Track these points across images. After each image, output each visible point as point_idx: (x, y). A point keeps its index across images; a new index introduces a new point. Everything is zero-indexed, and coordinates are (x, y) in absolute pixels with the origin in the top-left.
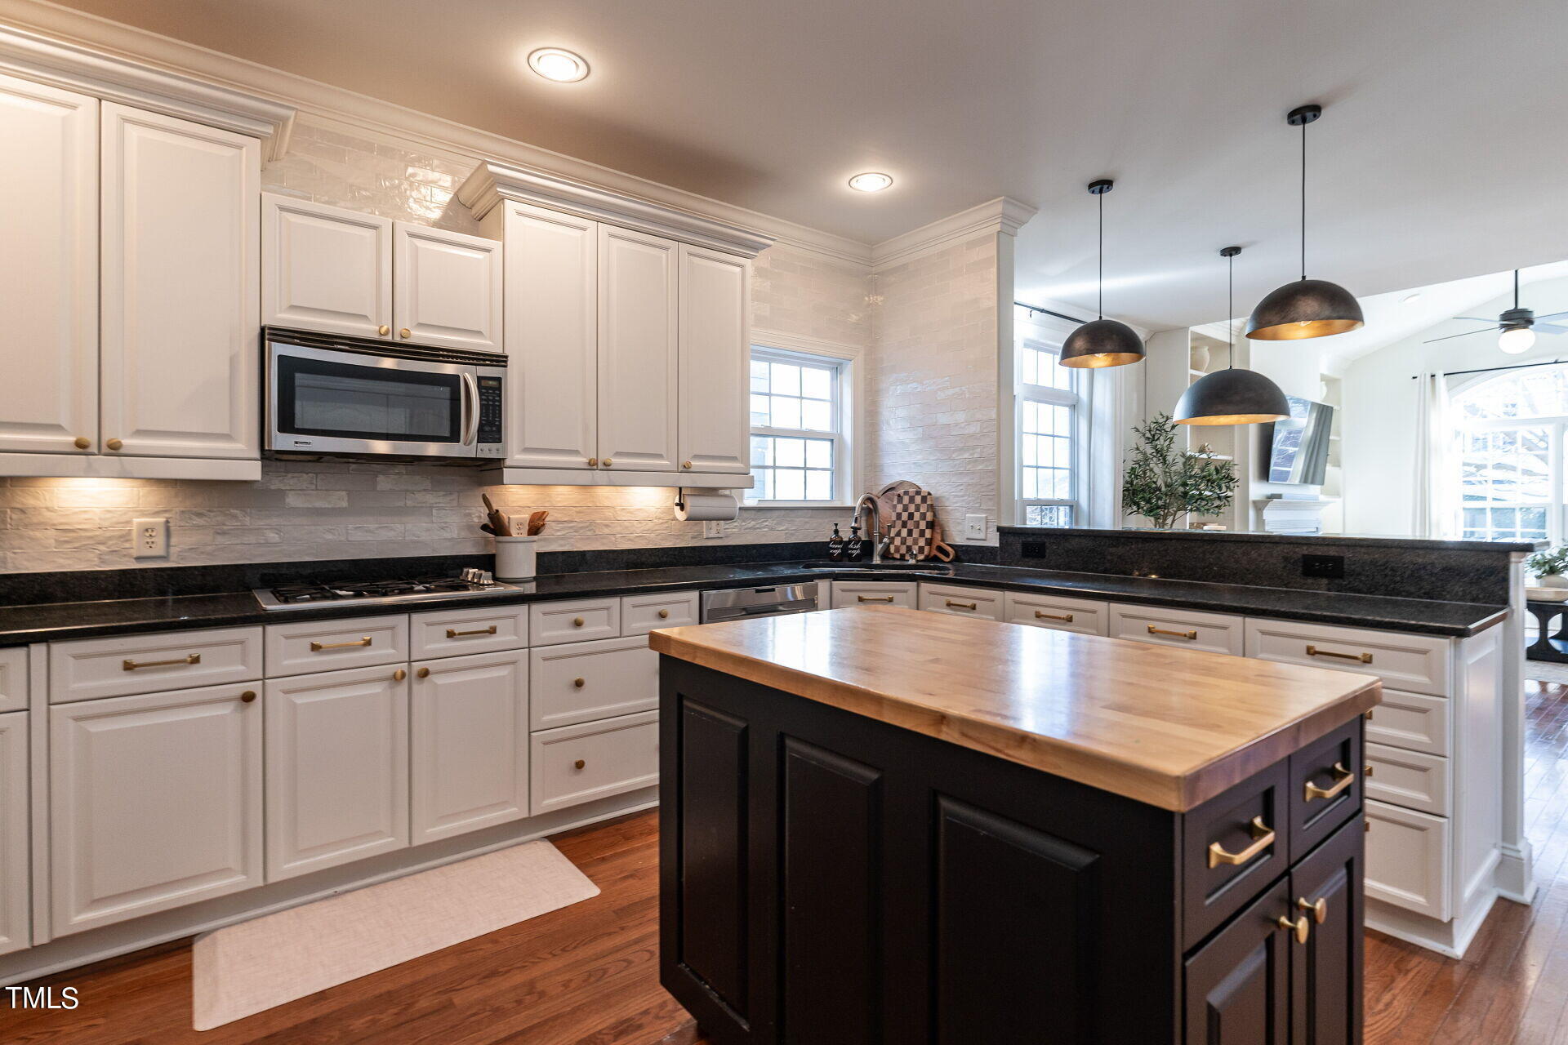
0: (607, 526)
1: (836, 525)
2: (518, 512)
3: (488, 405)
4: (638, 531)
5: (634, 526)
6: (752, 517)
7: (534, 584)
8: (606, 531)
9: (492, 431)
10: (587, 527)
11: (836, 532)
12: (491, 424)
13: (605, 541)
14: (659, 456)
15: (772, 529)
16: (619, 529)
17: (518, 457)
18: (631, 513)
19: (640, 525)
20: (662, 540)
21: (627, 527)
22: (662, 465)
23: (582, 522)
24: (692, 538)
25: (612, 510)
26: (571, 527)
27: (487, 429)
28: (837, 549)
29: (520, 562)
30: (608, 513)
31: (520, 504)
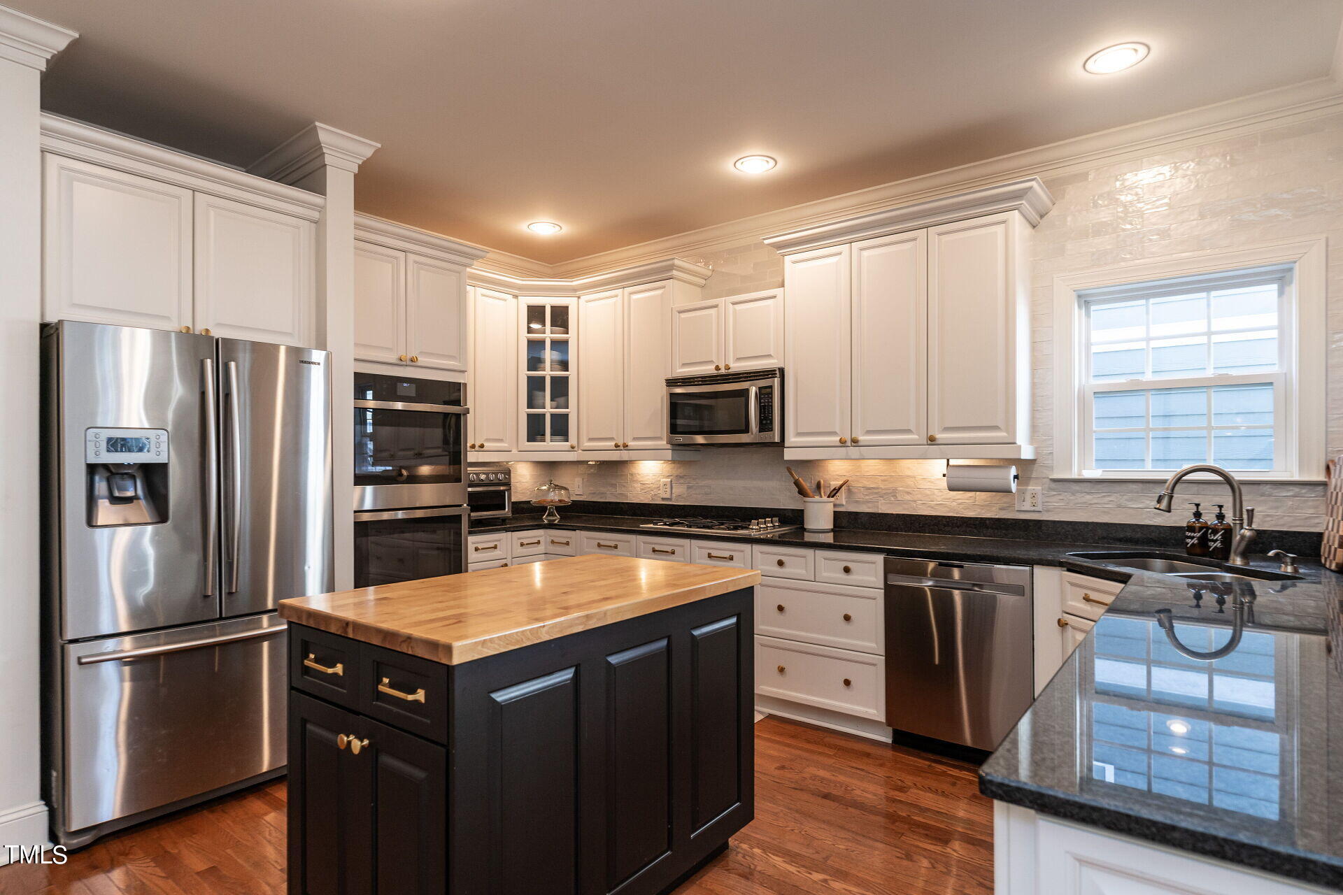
0: (908, 493)
1: (1197, 505)
2: (836, 480)
3: (765, 406)
4: (939, 499)
5: (934, 494)
6: (1087, 490)
7: (831, 535)
8: (908, 497)
9: (767, 423)
10: (891, 493)
11: (1198, 515)
12: (766, 418)
13: (906, 506)
14: (908, 431)
15: (1119, 506)
16: (919, 496)
17: (793, 439)
18: (932, 482)
19: (940, 494)
20: (965, 509)
21: (928, 495)
22: (912, 439)
23: (885, 489)
24: (1000, 509)
25: (913, 479)
26: (876, 493)
27: (764, 422)
28: (1192, 538)
29: (820, 516)
30: (910, 482)
31: (837, 473)
